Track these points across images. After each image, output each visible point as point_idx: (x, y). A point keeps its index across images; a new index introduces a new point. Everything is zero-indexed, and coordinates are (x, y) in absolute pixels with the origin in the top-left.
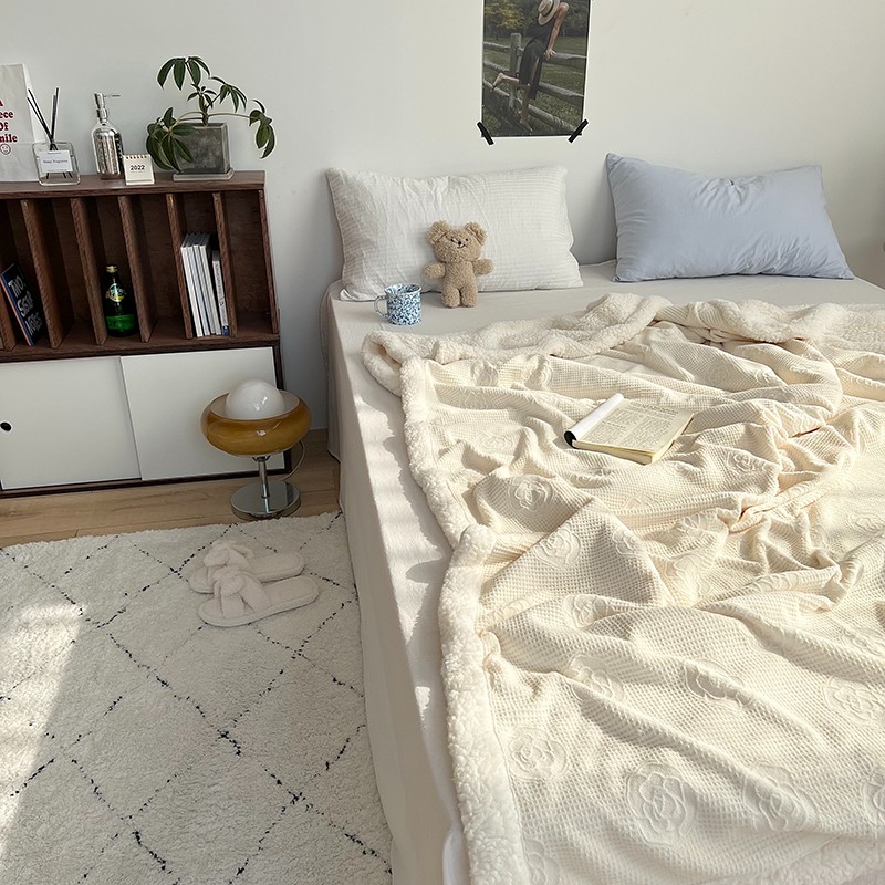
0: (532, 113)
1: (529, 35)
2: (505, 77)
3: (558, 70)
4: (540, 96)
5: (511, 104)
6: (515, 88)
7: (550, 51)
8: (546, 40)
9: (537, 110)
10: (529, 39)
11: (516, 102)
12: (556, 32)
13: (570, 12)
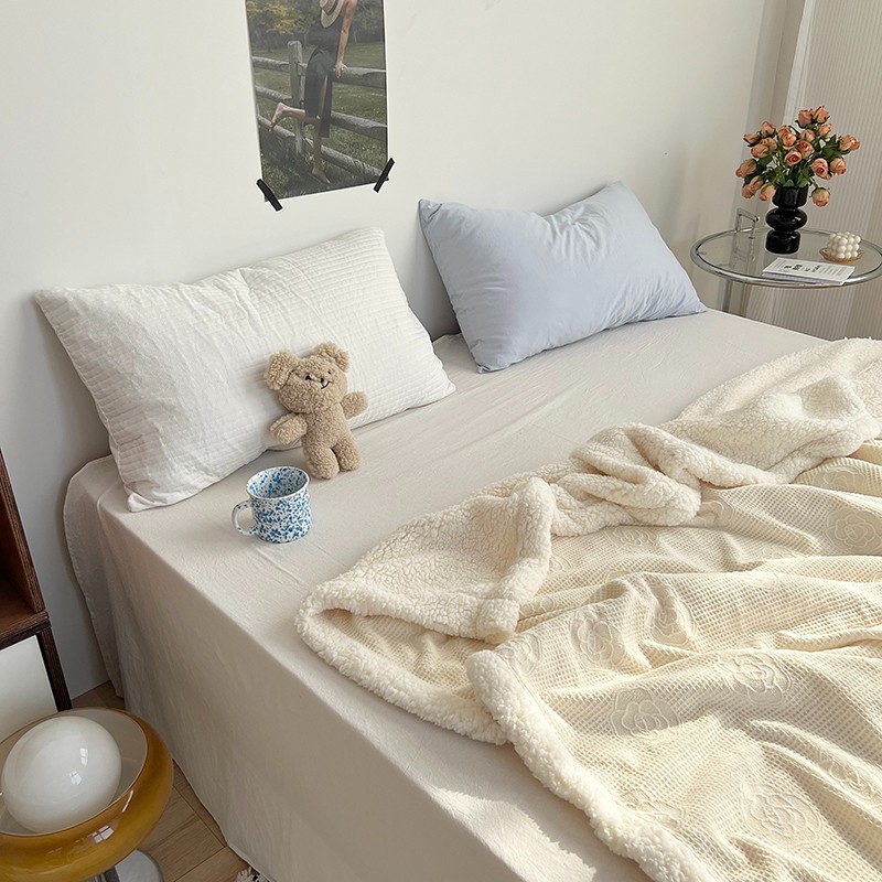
0: (326, 157)
1: (311, 43)
2: (287, 108)
3: (353, 92)
4: (335, 132)
5: (299, 148)
6: (301, 123)
7: (341, 65)
8: (333, 49)
9: (332, 152)
10: (312, 49)
11: (305, 144)
12: (344, 36)
13: (360, 8)
